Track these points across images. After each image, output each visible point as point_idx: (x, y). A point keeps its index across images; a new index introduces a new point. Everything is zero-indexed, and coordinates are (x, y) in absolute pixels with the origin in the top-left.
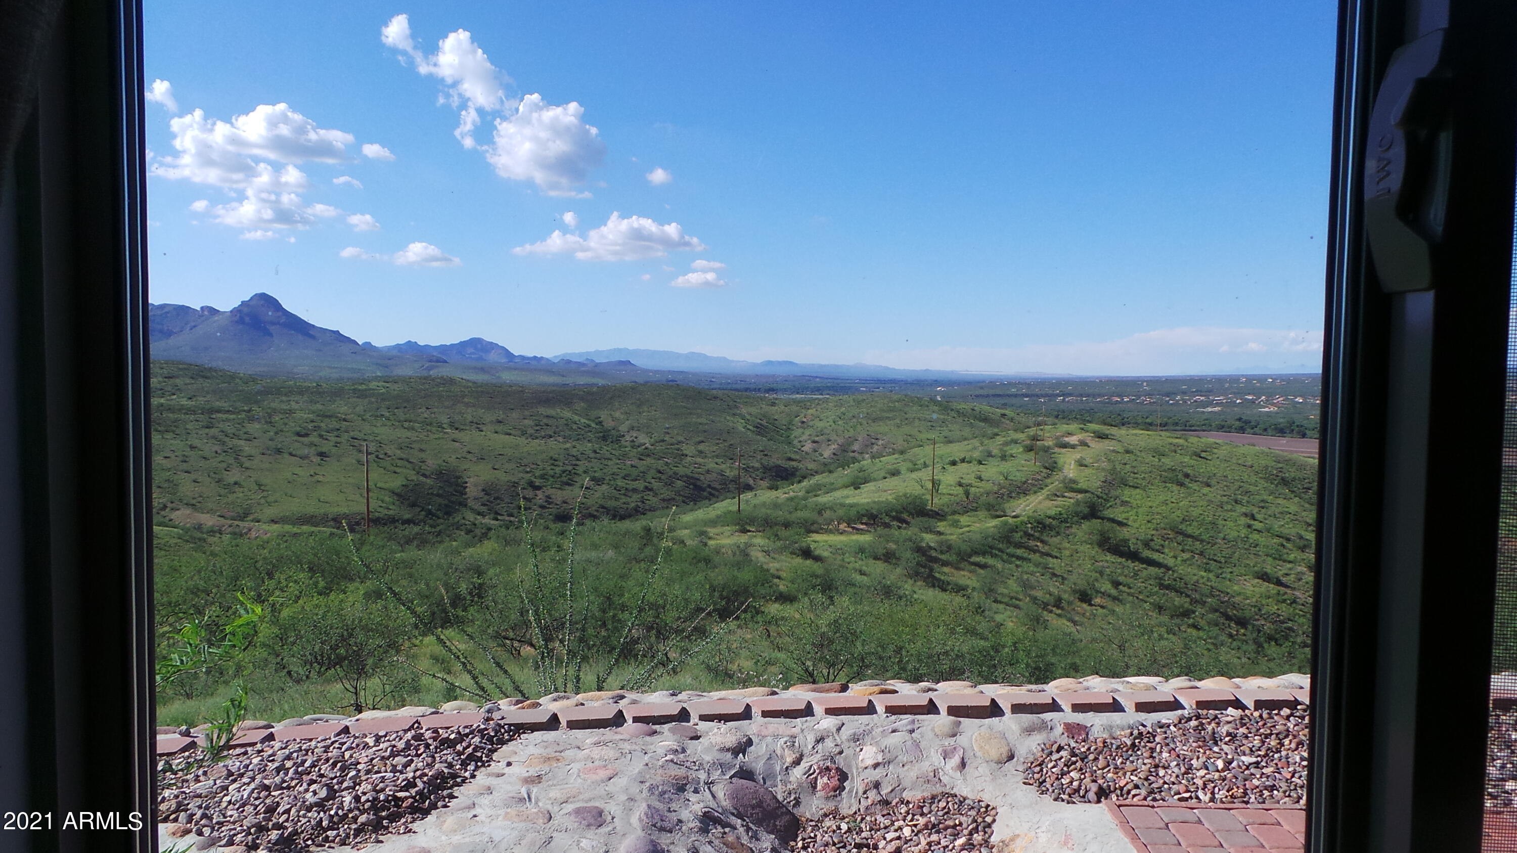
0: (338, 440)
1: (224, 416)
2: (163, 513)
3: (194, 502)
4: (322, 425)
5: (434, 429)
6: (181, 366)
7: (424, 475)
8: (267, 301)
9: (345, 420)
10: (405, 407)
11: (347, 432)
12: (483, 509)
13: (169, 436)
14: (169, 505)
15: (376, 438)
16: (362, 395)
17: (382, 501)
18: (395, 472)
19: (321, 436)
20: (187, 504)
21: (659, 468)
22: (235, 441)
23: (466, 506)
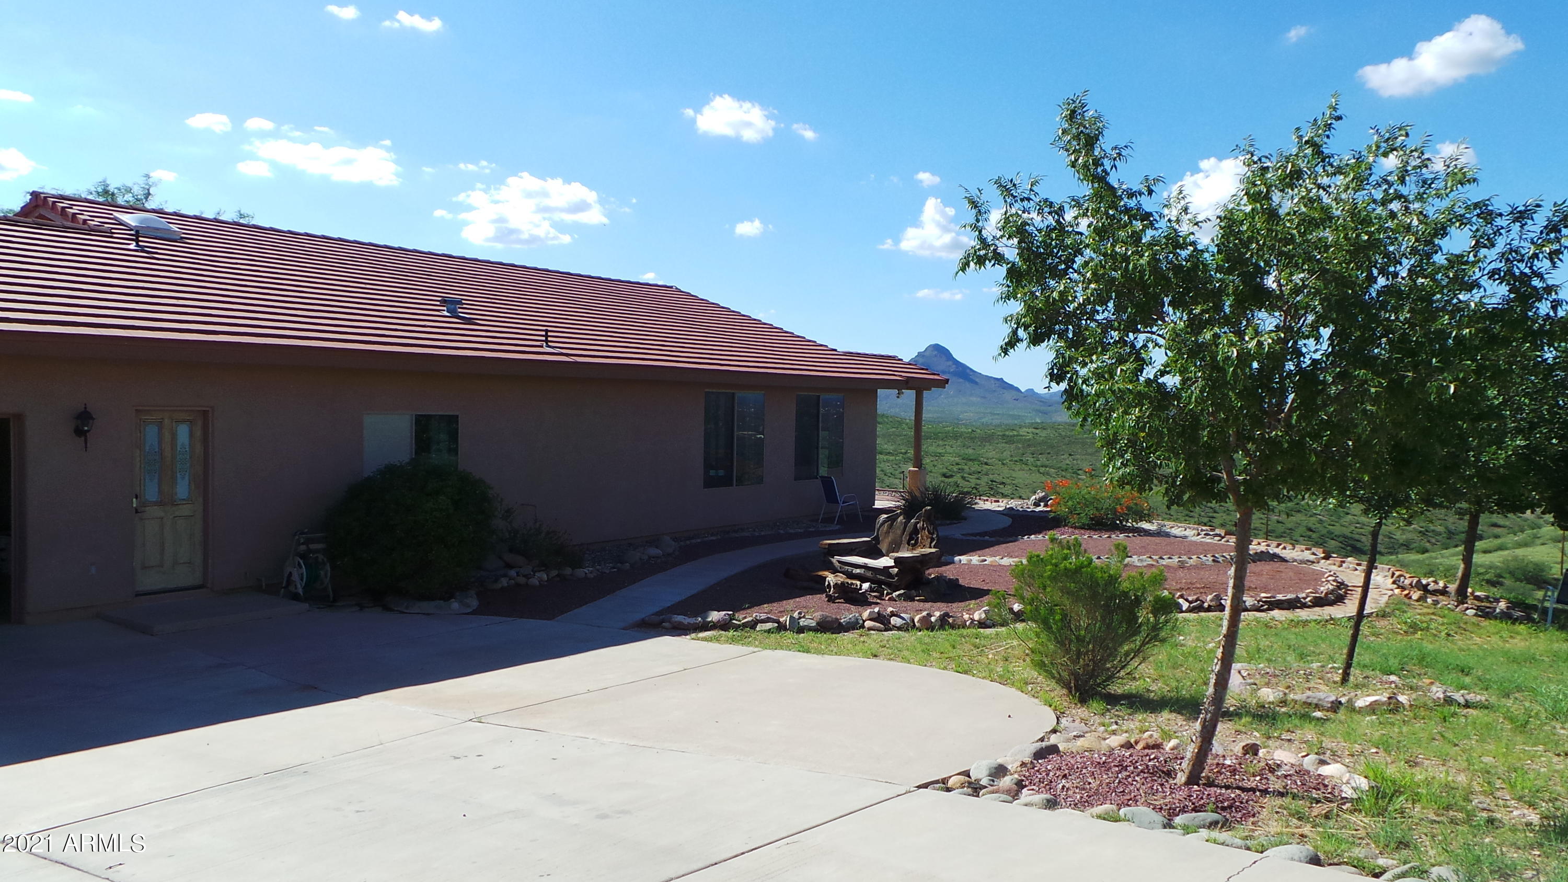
0: (978, 482)
1: (885, 457)
4: (966, 467)
5: (1068, 475)
8: (940, 351)
9: (986, 464)
10: (1049, 453)
11: (987, 474)
15: (1014, 482)
16: (1010, 440)
19: (963, 478)
21: (1310, 525)
22: (892, 480)
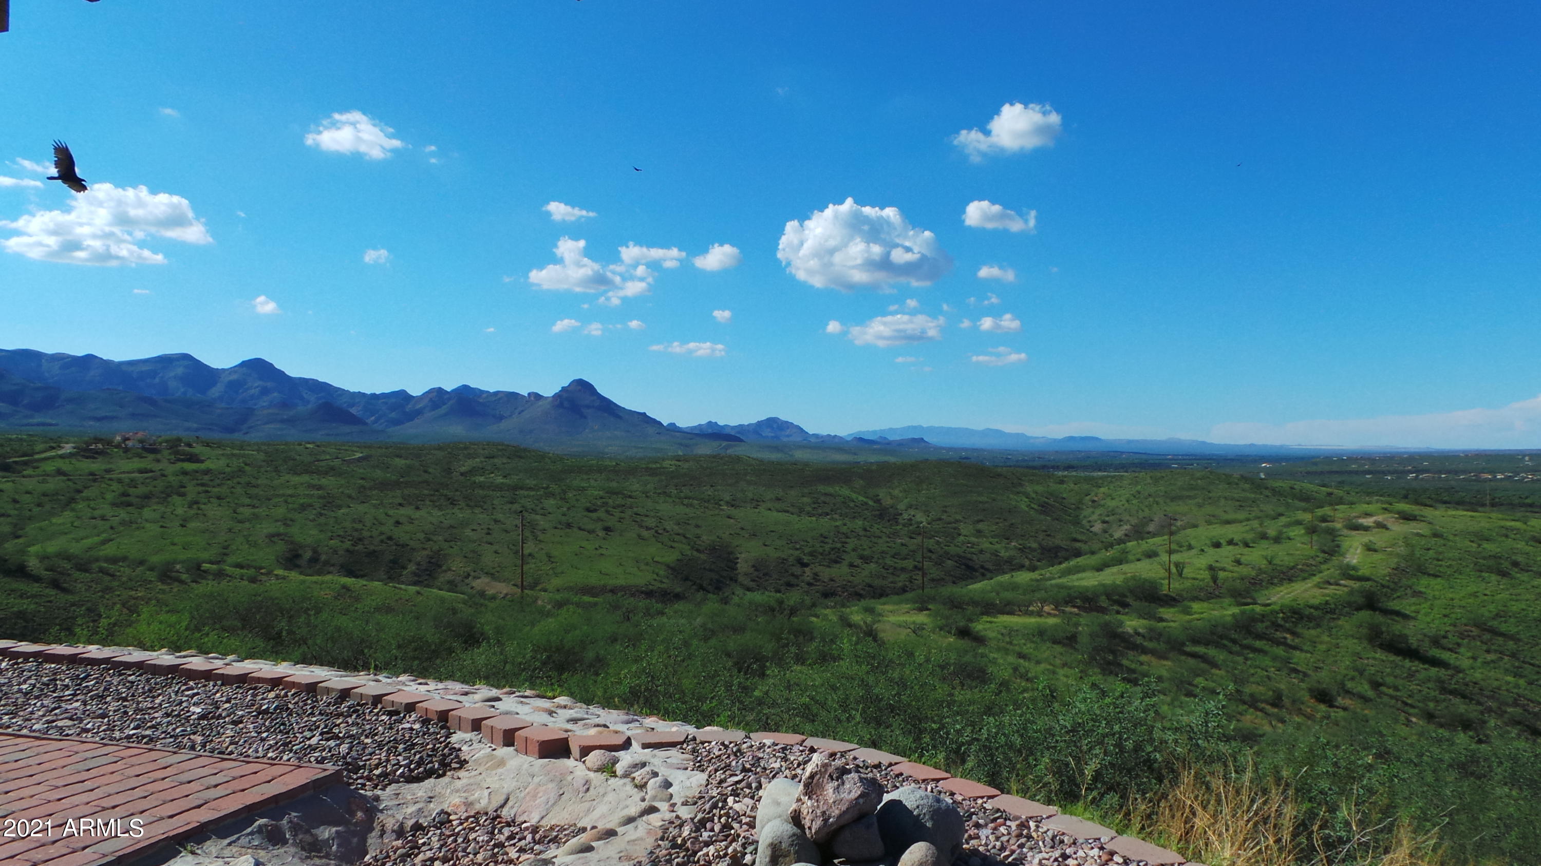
0: (623, 515)
1: (526, 493)
2: (467, 581)
3: (493, 571)
4: (610, 501)
5: (711, 506)
6: (500, 447)
7: (698, 550)
8: (584, 386)
9: (630, 497)
10: (691, 485)
11: (631, 507)
12: (752, 584)
13: (477, 510)
14: (472, 574)
15: (657, 515)
16: (653, 472)
17: (657, 575)
18: (672, 547)
19: (607, 512)
20: (487, 573)
21: (930, 547)
22: (533, 516)
23: (736, 581)
